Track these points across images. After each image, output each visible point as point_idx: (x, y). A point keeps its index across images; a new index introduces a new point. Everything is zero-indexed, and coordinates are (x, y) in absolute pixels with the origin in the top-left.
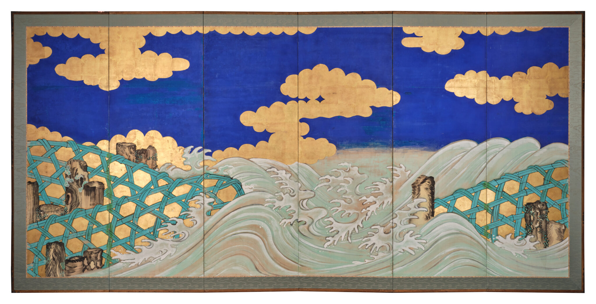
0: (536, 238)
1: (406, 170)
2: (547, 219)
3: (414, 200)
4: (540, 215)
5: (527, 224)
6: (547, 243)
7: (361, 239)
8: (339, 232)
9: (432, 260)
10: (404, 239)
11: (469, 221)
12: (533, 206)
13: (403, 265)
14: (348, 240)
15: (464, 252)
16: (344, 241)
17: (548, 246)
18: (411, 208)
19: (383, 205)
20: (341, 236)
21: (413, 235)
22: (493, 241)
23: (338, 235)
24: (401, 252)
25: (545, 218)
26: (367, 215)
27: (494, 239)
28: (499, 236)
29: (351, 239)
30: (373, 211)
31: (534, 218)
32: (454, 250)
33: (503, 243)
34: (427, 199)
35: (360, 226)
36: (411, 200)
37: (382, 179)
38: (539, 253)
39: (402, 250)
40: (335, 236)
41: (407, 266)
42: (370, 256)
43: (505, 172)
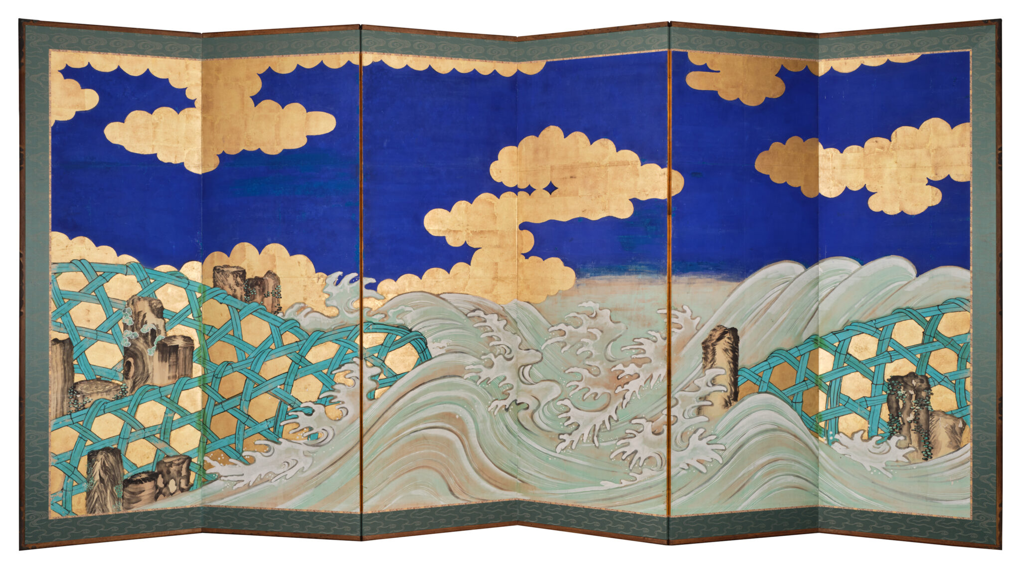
0: (908, 441)
1: (693, 317)
2: (929, 407)
3: (705, 371)
4: (916, 399)
5: (892, 415)
6: (930, 451)
7: (614, 442)
8: (579, 426)
9: (735, 480)
10: (689, 444)
11: (792, 406)
12: (903, 381)
13: (687, 492)
14: (593, 441)
15: (785, 462)
16: (587, 443)
17: (931, 458)
18: (700, 386)
19: (651, 380)
20: (583, 434)
21: (704, 435)
22: (830, 443)
23: (577, 431)
24: (684, 469)
25: (925, 405)
26: (624, 398)
27: (831, 438)
28: (841, 434)
29: (598, 440)
30: (634, 391)
31: (904, 404)
32: (769, 460)
33: (847, 447)
34: (727, 370)
35: (612, 418)
36: (701, 371)
37: (649, 332)
38: (913, 469)
39: (686, 465)
40: (573, 434)
41: (695, 494)
42: (628, 474)
43: (851, 318)
